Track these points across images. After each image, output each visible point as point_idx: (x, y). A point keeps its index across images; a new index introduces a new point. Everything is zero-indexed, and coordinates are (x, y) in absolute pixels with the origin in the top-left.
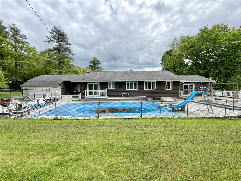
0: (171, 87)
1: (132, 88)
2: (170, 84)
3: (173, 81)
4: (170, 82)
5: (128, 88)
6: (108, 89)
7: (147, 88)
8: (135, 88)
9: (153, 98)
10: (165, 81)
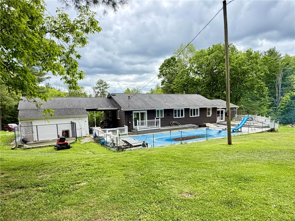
0: (211, 113)
1: (179, 116)
2: (210, 110)
3: (212, 108)
4: (210, 109)
5: (176, 116)
6: (157, 117)
7: (192, 115)
8: (182, 115)
9: (199, 125)
10: (206, 108)
